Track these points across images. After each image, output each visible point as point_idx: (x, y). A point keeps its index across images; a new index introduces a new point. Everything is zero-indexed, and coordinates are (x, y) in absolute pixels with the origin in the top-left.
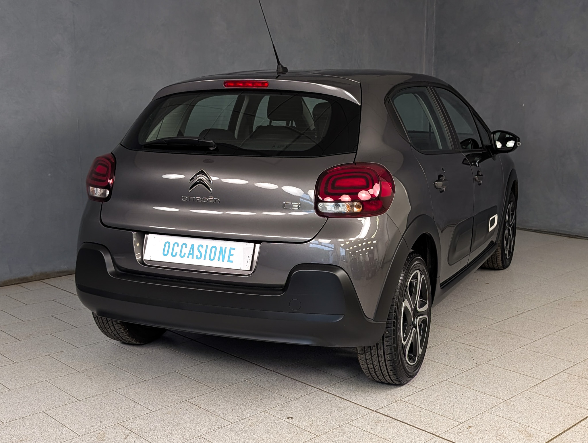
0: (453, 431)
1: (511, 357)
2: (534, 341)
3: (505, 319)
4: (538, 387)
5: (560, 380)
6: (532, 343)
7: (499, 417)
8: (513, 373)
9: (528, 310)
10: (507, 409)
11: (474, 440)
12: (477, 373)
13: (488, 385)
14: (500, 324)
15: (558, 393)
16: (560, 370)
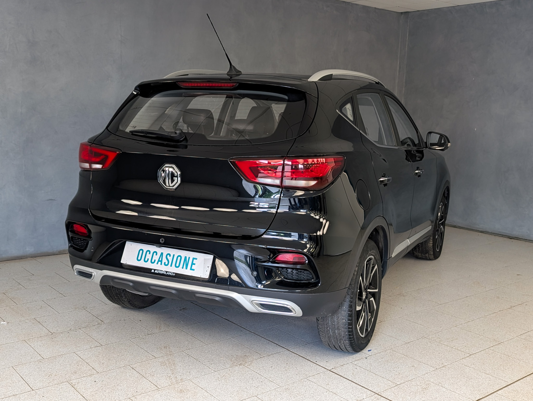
0: (390, 390)
1: (446, 333)
2: (467, 322)
3: (446, 302)
4: (466, 360)
5: (486, 355)
6: (466, 323)
7: (430, 382)
8: (447, 346)
9: (466, 296)
10: (437, 376)
11: (406, 399)
13: (424, 355)
14: (442, 306)
15: (482, 366)
16: (486, 347)
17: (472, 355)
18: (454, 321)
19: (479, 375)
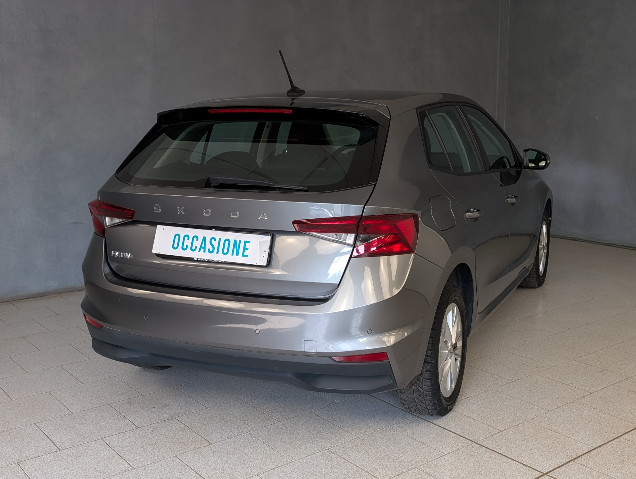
1: (562, 368)
4: (585, 399)
6: (587, 356)
8: (562, 384)
12: (525, 383)
13: (534, 395)
14: (557, 336)
16: (610, 383)
17: (592, 394)
18: (571, 353)
19: (600, 417)
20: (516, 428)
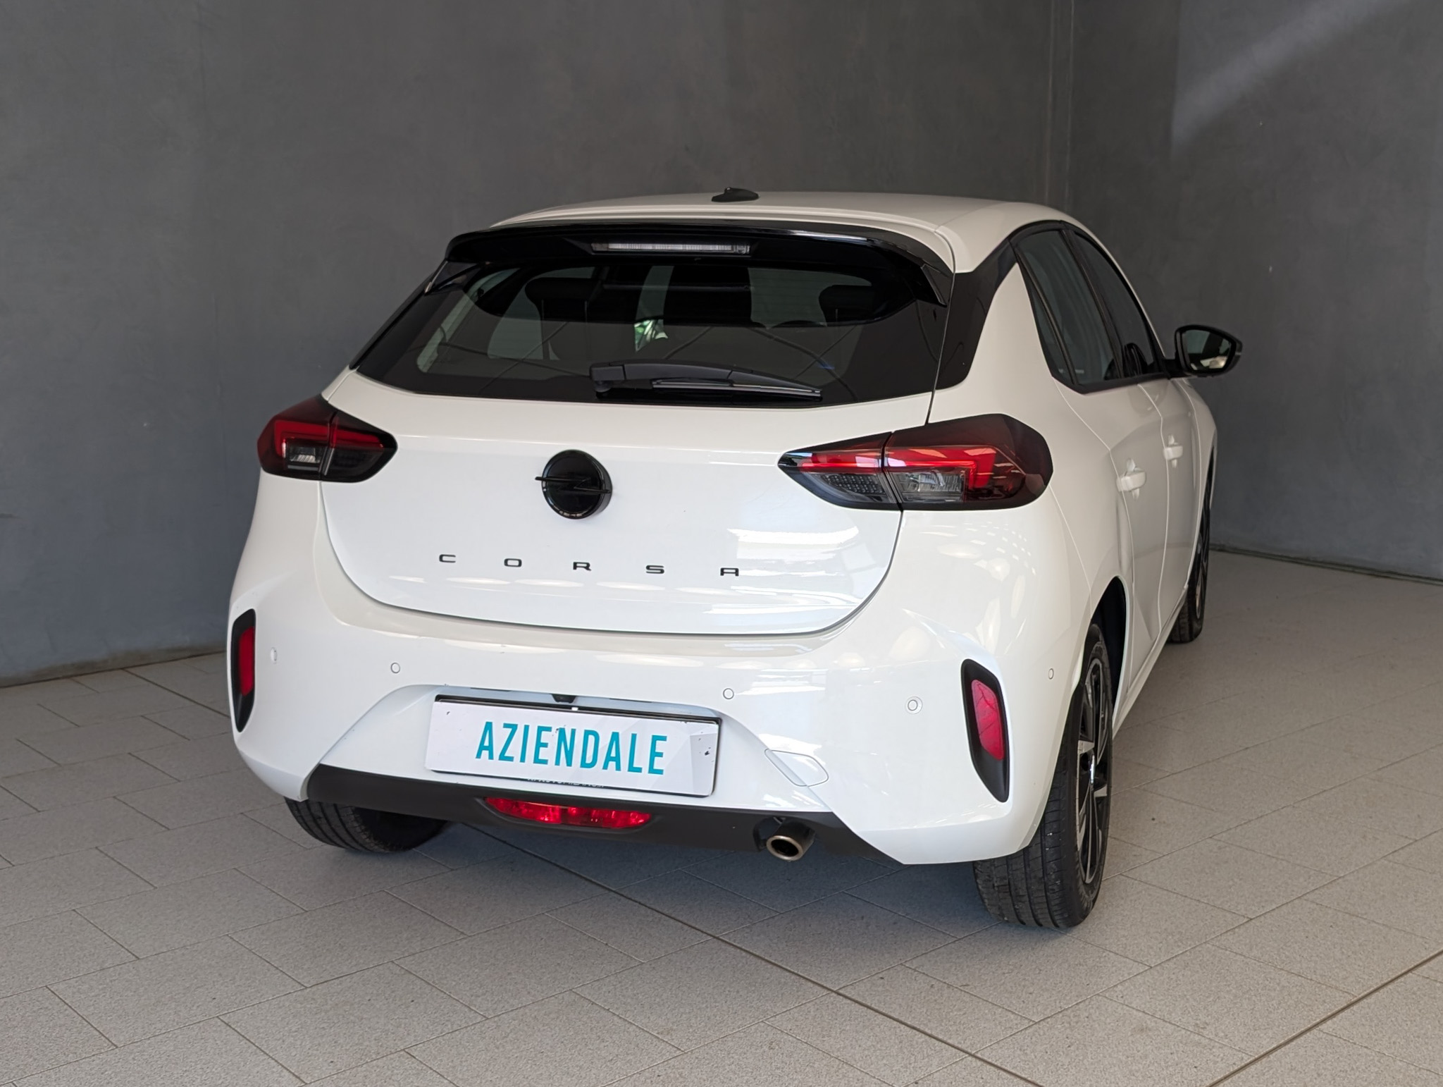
7: (1128, 1008)
17: (1253, 921)
19: (1271, 978)
20: (1072, 1015)
